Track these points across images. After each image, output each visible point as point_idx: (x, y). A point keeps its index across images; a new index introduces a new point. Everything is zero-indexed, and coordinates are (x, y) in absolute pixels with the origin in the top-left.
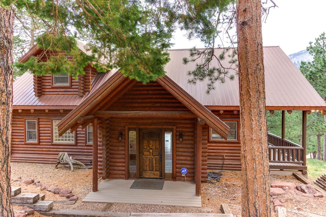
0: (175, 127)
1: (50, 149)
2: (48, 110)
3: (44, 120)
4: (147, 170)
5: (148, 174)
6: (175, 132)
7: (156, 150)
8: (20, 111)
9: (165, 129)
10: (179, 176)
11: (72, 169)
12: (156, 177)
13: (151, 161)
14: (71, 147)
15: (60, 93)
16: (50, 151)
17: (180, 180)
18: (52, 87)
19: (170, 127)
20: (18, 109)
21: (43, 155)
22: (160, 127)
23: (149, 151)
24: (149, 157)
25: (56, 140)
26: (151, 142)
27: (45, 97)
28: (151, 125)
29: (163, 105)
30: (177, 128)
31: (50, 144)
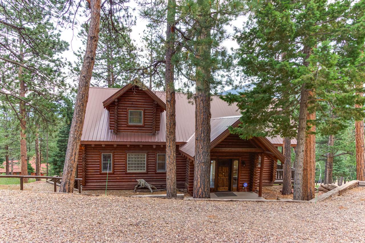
0: (240, 158)
1: (124, 178)
2: (129, 145)
3: (119, 153)
4: (220, 186)
5: (221, 189)
6: (240, 160)
7: (227, 173)
8: (103, 146)
9: (234, 159)
10: (241, 189)
11: (152, 191)
12: (226, 190)
13: (223, 181)
14: (142, 175)
15: (134, 131)
16: (123, 179)
17: (241, 191)
18: (127, 126)
19: (238, 158)
20: (102, 144)
21: (117, 183)
22: (231, 158)
23: (222, 174)
24: (222, 177)
25: (129, 170)
26: (224, 168)
27: (122, 134)
28: (226, 157)
29: (234, 143)
30: (242, 158)
31: (124, 173)
